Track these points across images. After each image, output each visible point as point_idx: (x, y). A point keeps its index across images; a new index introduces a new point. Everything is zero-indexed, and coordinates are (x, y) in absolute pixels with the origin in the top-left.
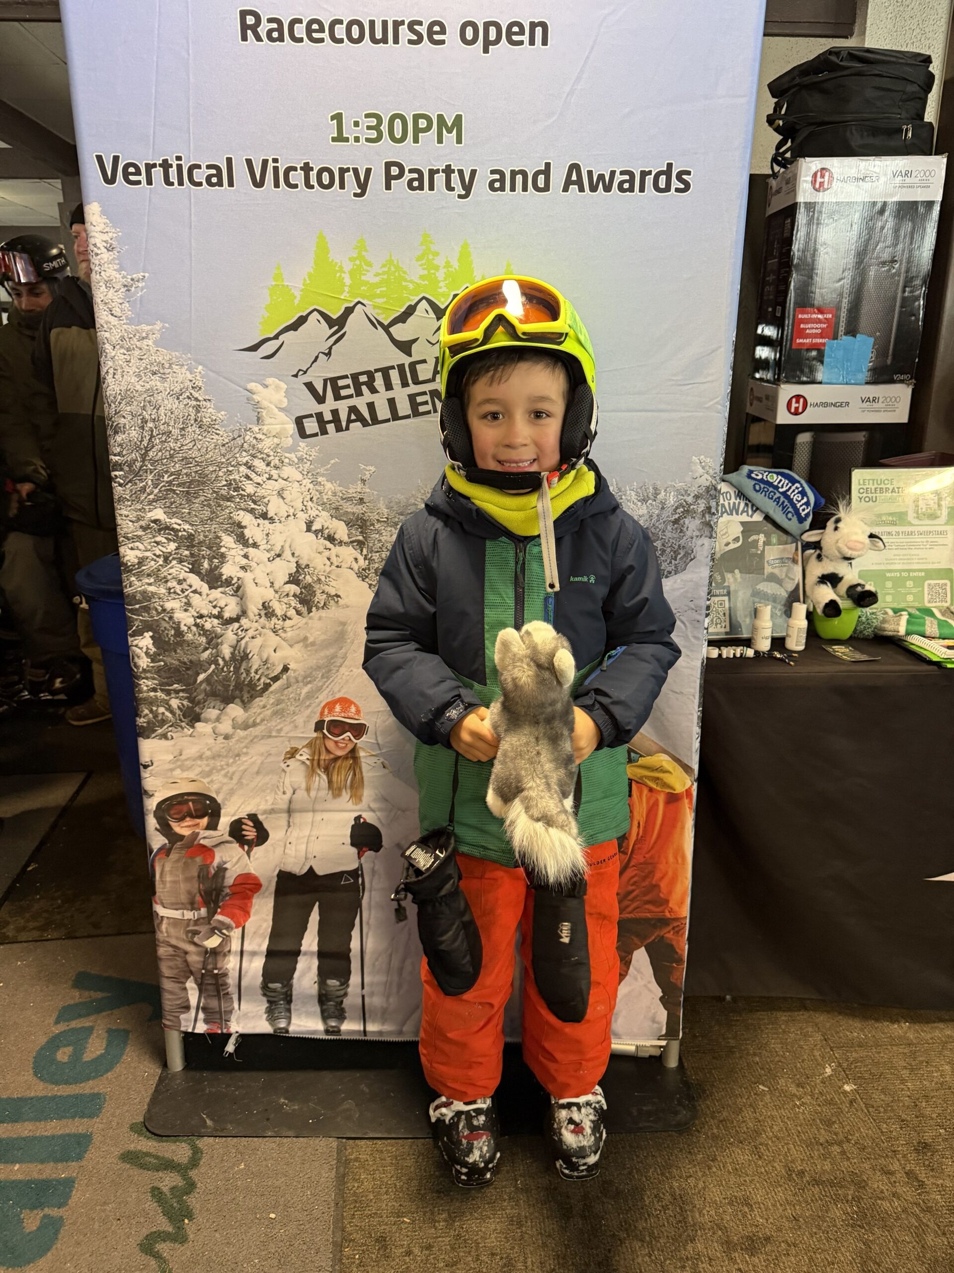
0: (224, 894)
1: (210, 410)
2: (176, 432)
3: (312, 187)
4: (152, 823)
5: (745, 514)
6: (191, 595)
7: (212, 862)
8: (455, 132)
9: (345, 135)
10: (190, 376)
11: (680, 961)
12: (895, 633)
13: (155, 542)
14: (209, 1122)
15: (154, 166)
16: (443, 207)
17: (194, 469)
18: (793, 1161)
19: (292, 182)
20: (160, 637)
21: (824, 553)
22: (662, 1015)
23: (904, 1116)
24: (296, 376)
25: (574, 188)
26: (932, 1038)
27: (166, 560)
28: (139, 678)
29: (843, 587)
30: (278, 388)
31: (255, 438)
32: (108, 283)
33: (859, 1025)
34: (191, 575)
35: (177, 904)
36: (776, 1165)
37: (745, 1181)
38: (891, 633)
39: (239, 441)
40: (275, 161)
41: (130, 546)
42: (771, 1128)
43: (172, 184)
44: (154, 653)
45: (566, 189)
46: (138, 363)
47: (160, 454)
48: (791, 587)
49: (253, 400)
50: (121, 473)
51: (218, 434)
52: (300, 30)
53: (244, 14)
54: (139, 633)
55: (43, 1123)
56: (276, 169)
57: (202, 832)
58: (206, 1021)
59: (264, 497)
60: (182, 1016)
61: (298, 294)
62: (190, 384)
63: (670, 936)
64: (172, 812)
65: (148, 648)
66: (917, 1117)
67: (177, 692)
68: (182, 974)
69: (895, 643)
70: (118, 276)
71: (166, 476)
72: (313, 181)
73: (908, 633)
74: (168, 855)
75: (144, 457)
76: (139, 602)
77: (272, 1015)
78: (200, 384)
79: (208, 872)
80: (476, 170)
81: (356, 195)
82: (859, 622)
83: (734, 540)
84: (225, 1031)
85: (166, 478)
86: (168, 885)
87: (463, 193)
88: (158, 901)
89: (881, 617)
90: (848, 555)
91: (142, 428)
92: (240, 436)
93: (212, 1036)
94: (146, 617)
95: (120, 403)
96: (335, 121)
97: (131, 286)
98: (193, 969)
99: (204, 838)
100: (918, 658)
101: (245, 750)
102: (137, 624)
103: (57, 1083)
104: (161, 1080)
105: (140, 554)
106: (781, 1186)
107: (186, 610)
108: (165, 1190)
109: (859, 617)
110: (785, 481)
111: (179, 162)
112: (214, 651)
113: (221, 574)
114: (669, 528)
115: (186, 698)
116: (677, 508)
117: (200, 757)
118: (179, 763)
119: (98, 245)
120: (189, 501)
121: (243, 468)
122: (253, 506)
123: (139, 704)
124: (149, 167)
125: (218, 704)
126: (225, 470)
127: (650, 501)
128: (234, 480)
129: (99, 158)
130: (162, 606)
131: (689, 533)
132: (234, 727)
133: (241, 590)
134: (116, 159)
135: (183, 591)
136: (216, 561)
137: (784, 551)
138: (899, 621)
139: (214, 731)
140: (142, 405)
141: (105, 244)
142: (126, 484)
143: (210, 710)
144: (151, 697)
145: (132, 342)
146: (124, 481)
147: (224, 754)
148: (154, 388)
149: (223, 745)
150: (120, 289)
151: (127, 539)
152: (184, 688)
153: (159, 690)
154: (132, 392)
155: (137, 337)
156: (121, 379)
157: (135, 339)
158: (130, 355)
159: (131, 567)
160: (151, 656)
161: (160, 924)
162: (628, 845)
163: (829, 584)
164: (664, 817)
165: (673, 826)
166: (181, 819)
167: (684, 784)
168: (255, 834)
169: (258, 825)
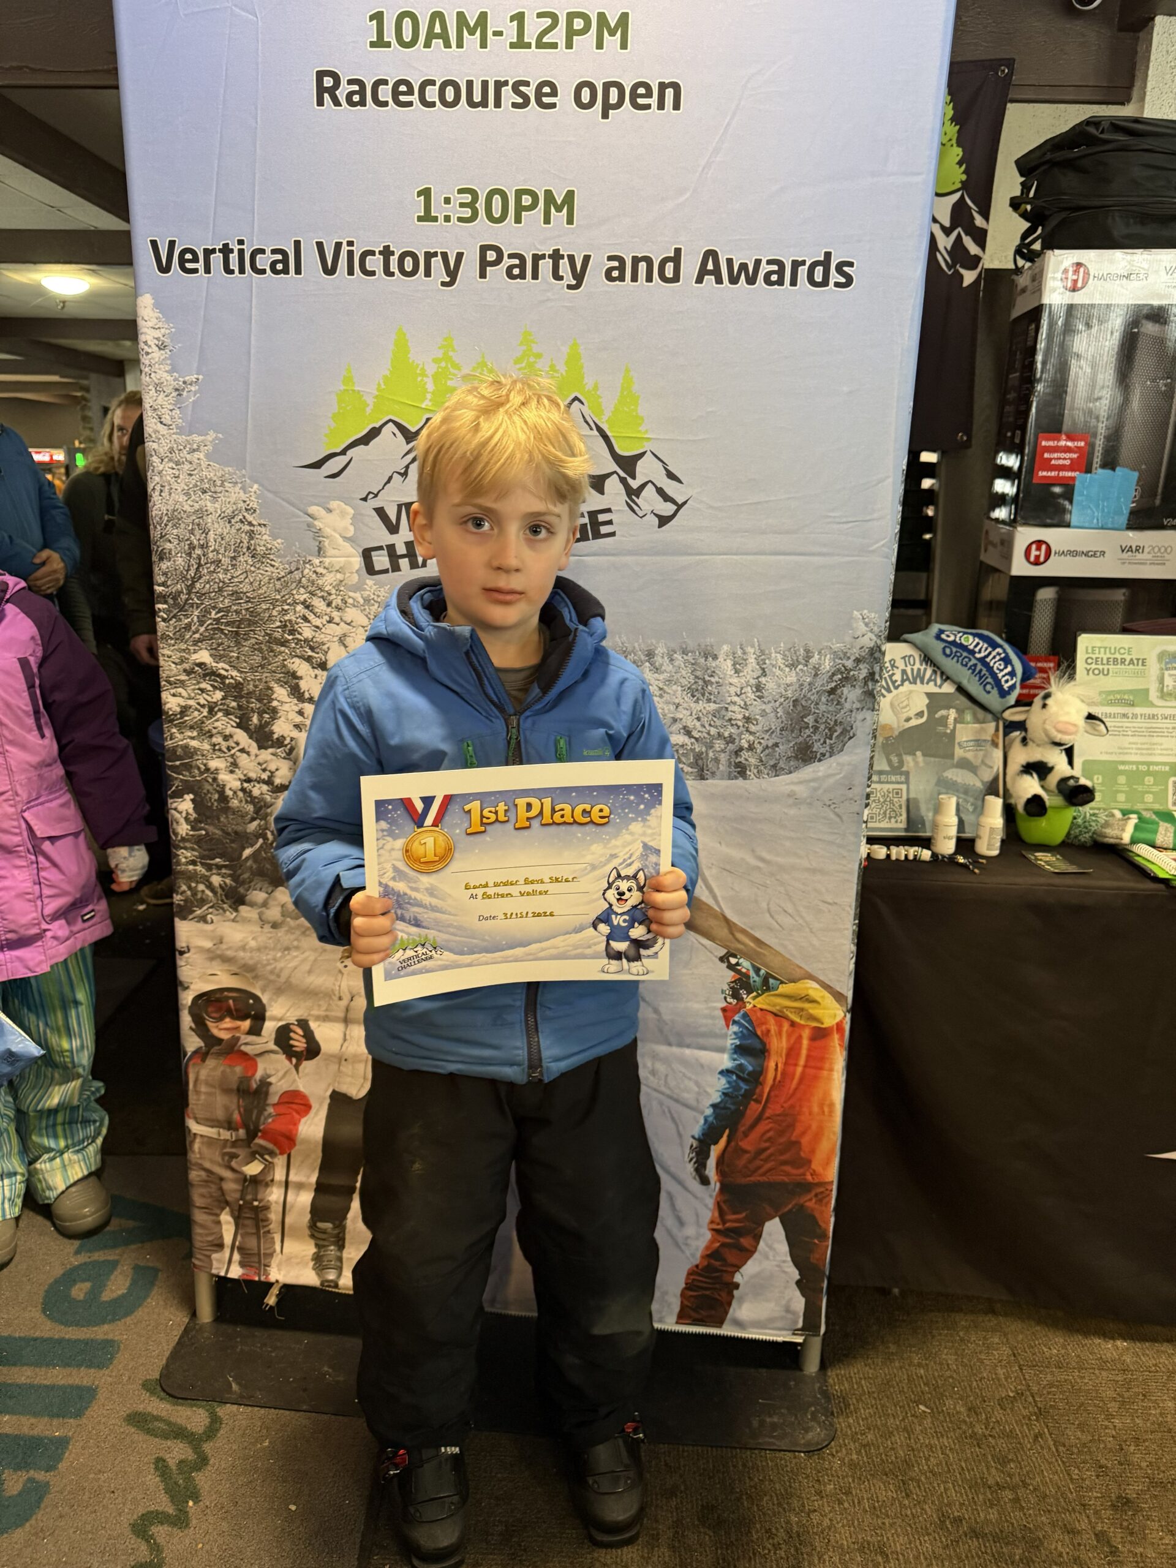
0: (266, 1113)
1: (265, 537)
2: (226, 561)
3: (392, 274)
4: (186, 1020)
5: (932, 683)
6: (238, 754)
7: (254, 1075)
8: (565, 210)
9: (433, 214)
10: (243, 496)
11: (823, 1236)
12: (1117, 841)
13: (199, 689)
14: (234, 1386)
15: (213, 251)
16: (548, 300)
17: (245, 606)
18: (949, 1505)
19: (368, 268)
20: (202, 801)
21: (1030, 735)
22: (799, 1303)
23: (1103, 1462)
25: (710, 279)
26: (1155, 1365)
27: (211, 711)
28: (179, 847)
29: (1053, 779)
30: (343, 513)
31: (315, 572)
32: (158, 386)
33: (1062, 1340)
34: (238, 730)
35: (212, 1120)
36: (926, 1507)
37: (884, 1523)
38: (1112, 841)
39: (297, 575)
40: (351, 243)
41: (172, 691)
42: (927, 1460)
43: (232, 272)
44: (195, 819)
45: (699, 280)
46: (187, 479)
47: (208, 586)
48: (988, 776)
49: (314, 526)
50: (165, 606)
51: (273, 566)
52: (385, 92)
53: (321, 75)
54: (179, 794)
55: (43, 1369)
56: (350, 254)
57: (243, 1037)
58: (242, 1264)
59: (324, 644)
60: (215, 1256)
62: (244, 506)
63: (811, 1204)
64: (210, 1009)
65: (188, 814)
66: (1120, 1464)
67: (219, 867)
68: (216, 1203)
69: (1117, 854)
70: (169, 378)
71: (214, 612)
72: (394, 267)
73: (1134, 841)
74: (203, 1060)
75: (190, 588)
76: (180, 758)
77: (319, 1263)
78: (255, 506)
79: (249, 1086)
80: (589, 256)
81: (443, 284)
82: (1073, 825)
83: (917, 714)
84: (263, 1278)
86: (203, 1097)
87: (574, 282)
88: (191, 1115)
89: (1102, 818)
90: (1057, 740)
91: (189, 554)
92: (298, 569)
93: (249, 1283)
94: (185, 776)
95: (166, 525)
96: (422, 198)
97: (183, 390)
98: (228, 1198)
99: (246, 1044)
100: (1143, 873)
101: (295, 943)
102: (177, 783)
103: (66, 1324)
104: (186, 1331)
105: (182, 702)
106: (929, 1534)
107: (232, 772)
108: (172, 1463)
109: (1075, 818)
110: (983, 645)
111: (241, 247)
112: (263, 822)
113: (272, 733)
114: (824, 699)
115: (230, 875)
116: (833, 674)
117: (243, 948)
118: (219, 952)
119: (149, 343)
120: (238, 644)
121: (299, 608)
122: (310, 653)
123: (176, 879)
124: (208, 253)
125: (266, 885)
126: (280, 608)
127: (800, 667)
128: (290, 621)
129: (154, 243)
130: (205, 765)
131: (847, 706)
132: (283, 915)
133: (294, 753)
134: (172, 244)
135: (229, 749)
136: (267, 716)
137: (982, 729)
138: (1125, 825)
139: (260, 918)
140: (190, 528)
141: (156, 342)
142: (170, 619)
143: (255, 892)
144: (190, 871)
145: (182, 455)
146: (168, 615)
147: (271, 946)
148: (205, 509)
149: (270, 935)
150: (171, 393)
151: (169, 683)
152: (227, 863)
153: (199, 864)
154: (180, 513)
155: (187, 449)
156: (168, 498)
157: (185, 452)
158: (179, 469)
159: (173, 717)
160: (191, 822)
161: (192, 1142)
162: (762, 1092)
163: (1035, 775)
164: (808, 1057)
165: (821, 1068)
166: (221, 1019)
167: (834, 1016)
168: (305, 1045)
169: (309, 1035)
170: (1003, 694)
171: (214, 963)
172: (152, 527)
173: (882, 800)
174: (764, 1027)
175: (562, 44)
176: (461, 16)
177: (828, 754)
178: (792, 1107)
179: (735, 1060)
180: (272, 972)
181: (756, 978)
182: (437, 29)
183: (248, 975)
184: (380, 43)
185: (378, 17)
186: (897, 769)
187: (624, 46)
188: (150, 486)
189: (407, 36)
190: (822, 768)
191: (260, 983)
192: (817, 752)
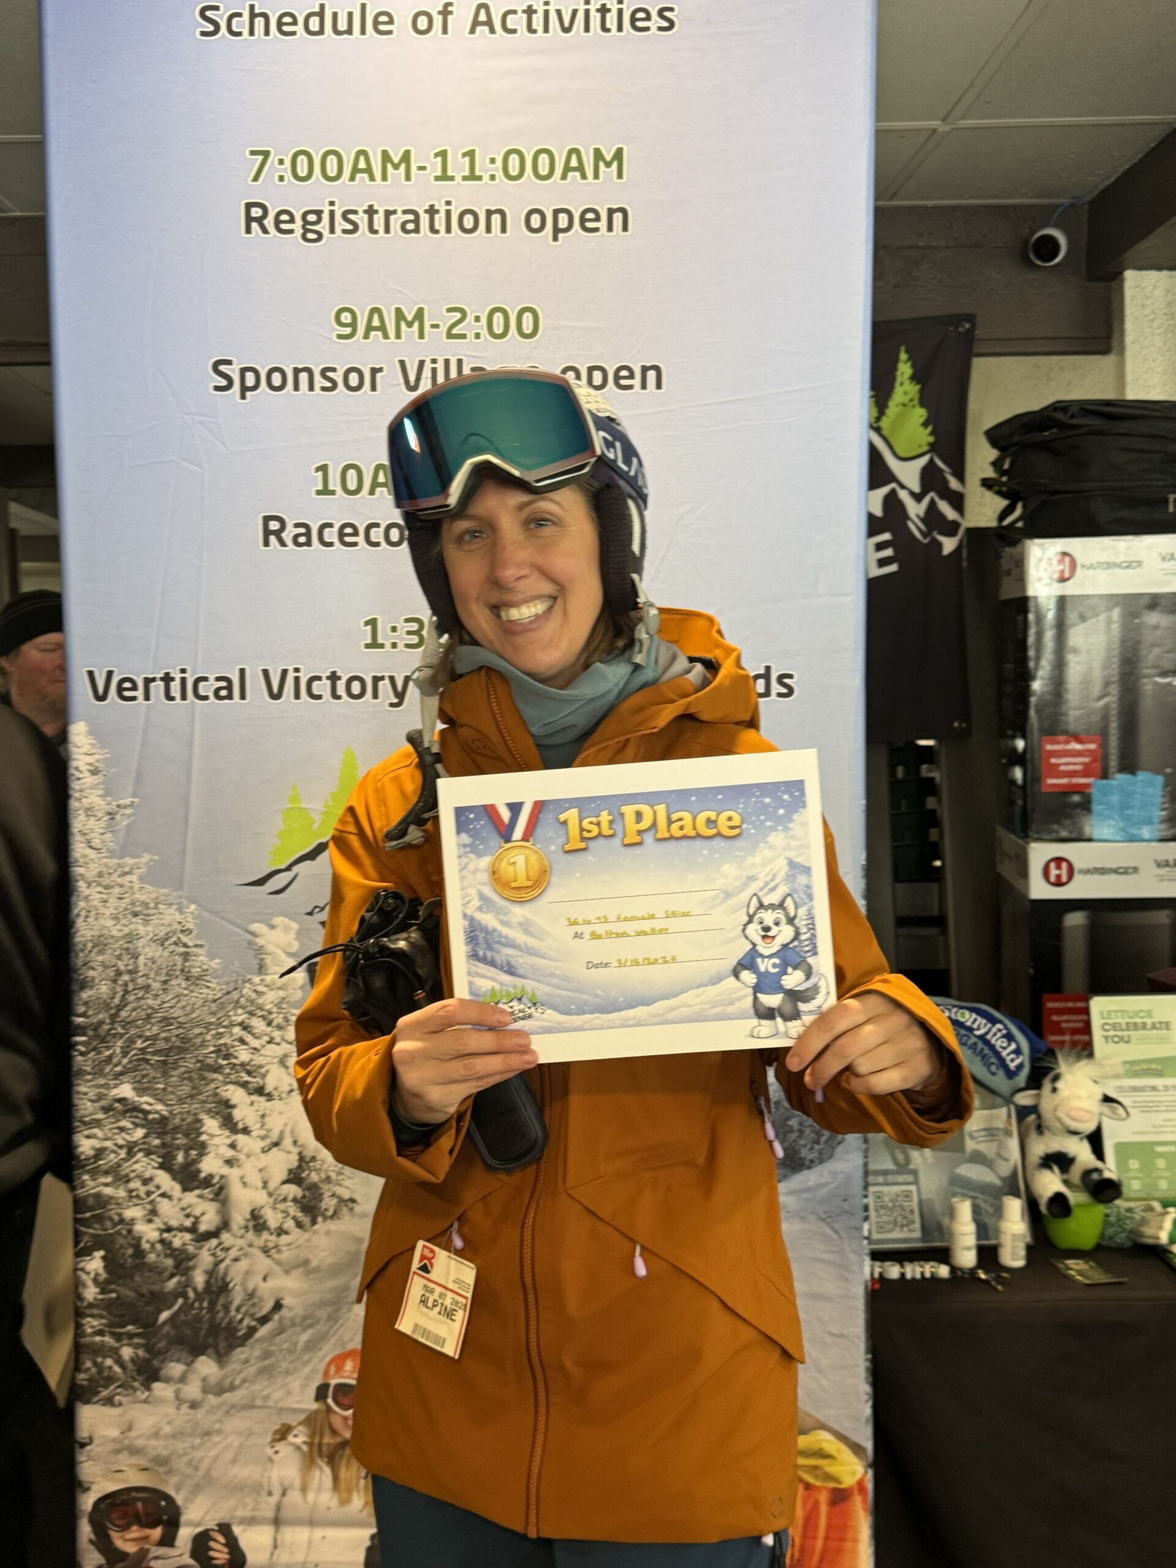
1: (201, 958)
3: (339, 697)
4: (85, 1530)
6: (159, 1199)
9: (380, 642)
10: (178, 917)
12: (1157, 1241)
15: (154, 680)
17: (175, 1032)
19: (315, 693)
20: (114, 1258)
21: (1044, 1123)
24: (310, 914)
27: (130, 1151)
29: (1076, 1173)
30: (287, 929)
31: (255, 991)
32: (89, 811)
34: (160, 1172)
38: (1150, 1241)
39: (235, 995)
40: (297, 670)
41: (86, 1133)
43: (173, 699)
44: (105, 1280)
46: (117, 903)
47: (134, 1014)
48: (1005, 1170)
49: (256, 944)
50: (83, 1039)
51: (208, 987)
52: (331, 535)
53: (267, 519)
54: (88, 1251)
56: (297, 679)
57: (152, 1549)
59: (262, 1067)
61: (317, 817)
62: (179, 927)
64: (114, 1515)
65: (97, 1274)
67: (131, 1336)
70: (101, 802)
71: (139, 1042)
72: (341, 691)
75: (113, 1017)
76: (91, 1209)
78: (190, 926)
81: (392, 705)
82: (1105, 1224)
85: (139, 1044)
89: (1138, 1212)
90: (1073, 1128)
91: (115, 981)
92: (236, 989)
94: (97, 1229)
95: (90, 952)
96: (369, 627)
97: (116, 813)
101: (217, 1426)
102: (86, 1239)
105: (95, 1143)
107: (150, 1221)
109: (1107, 1216)
110: (981, 1021)
111: (183, 675)
112: (183, 1278)
113: (199, 1171)
115: (142, 1346)
117: (156, 1435)
118: (127, 1442)
119: (82, 768)
120: (165, 1074)
121: (237, 1030)
122: (247, 1078)
124: (148, 681)
125: (185, 1355)
126: (213, 1032)
128: (225, 1045)
129: (91, 674)
130: (120, 1215)
132: (205, 1390)
133: (224, 1192)
134: (110, 674)
135: (148, 1194)
136: (194, 1152)
137: (991, 1118)
138: (1162, 1222)
139: (177, 1397)
140: (117, 953)
141: (89, 767)
142: (89, 1052)
143: (172, 1364)
144: (96, 1344)
145: (112, 879)
146: (87, 1048)
147: (189, 1430)
148: (136, 932)
149: (188, 1417)
150: (102, 818)
151: (85, 1123)
152: (140, 1330)
153: (107, 1334)
154: (106, 938)
155: (118, 873)
156: (94, 923)
157: (115, 875)
158: (107, 894)
159: (85, 1162)
160: (102, 1283)
163: (1056, 1169)
164: (829, 1526)
165: (842, 1540)
166: (125, 1528)
167: (854, 1473)
168: (227, 1557)
169: (232, 1543)
170: (1011, 1074)
171: (123, 1456)
173: (890, 1205)
177: (817, 1161)
180: (189, 1464)
182: (381, 477)
183: (162, 1470)
184: (326, 491)
185: (323, 469)
186: (903, 1168)
188: (75, 911)
189: (352, 484)
190: (812, 1177)
191: (174, 1479)
192: (805, 1158)
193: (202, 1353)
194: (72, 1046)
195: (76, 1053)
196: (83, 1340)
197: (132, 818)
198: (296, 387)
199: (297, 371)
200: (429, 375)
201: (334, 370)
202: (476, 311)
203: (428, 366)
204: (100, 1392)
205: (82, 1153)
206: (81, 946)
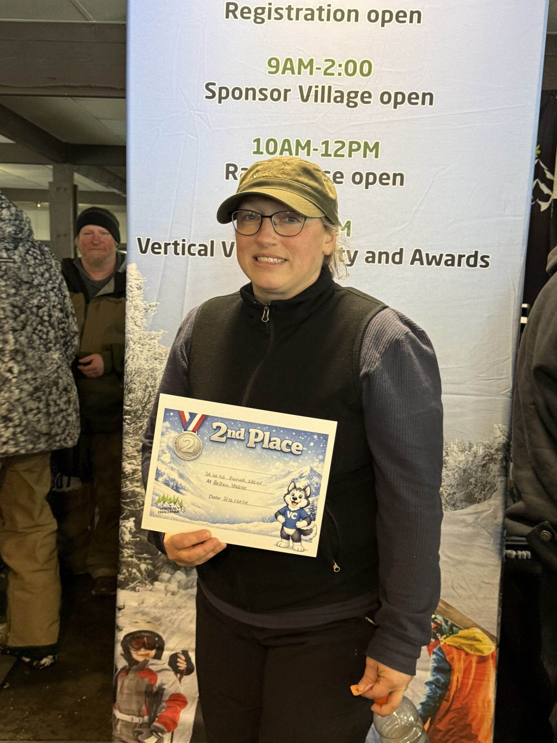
0: (161, 706)
7: (155, 683)
8: (347, 229)
15: (169, 244)
20: (139, 522)
25: (417, 263)
28: (123, 548)
32: (136, 307)
35: (129, 710)
41: (129, 461)
43: (178, 254)
44: (135, 531)
45: (412, 263)
46: (147, 353)
50: (129, 417)
53: (228, 166)
54: (127, 518)
57: (150, 660)
64: (133, 643)
65: (131, 529)
67: (145, 559)
70: (142, 303)
74: (127, 674)
75: (144, 408)
76: (129, 498)
79: (152, 690)
80: (357, 251)
86: (125, 696)
87: (350, 263)
88: (117, 707)
91: (145, 391)
94: (131, 508)
95: (134, 376)
97: (149, 309)
99: (152, 664)
102: (126, 511)
105: (132, 467)
111: (184, 243)
114: (480, 470)
115: (150, 564)
116: (485, 457)
117: (155, 606)
118: (141, 609)
119: (133, 286)
123: (121, 566)
124: (166, 245)
125: (170, 570)
127: (467, 452)
129: (139, 240)
131: (492, 474)
132: (179, 587)
134: (148, 240)
139: (166, 589)
140: (146, 377)
141: (137, 286)
142: (132, 424)
143: (164, 574)
144: (129, 562)
145: (145, 341)
146: (131, 421)
147: (171, 606)
148: (155, 368)
149: (170, 599)
150: (142, 311)
151: (128, 457)
152: (150, 557)
153: (134, 557)
154: (142, 370)
155: (149, 338)
156: (136, 362)
157: (147, 339)
158: (143, 348)
159: (127, 475)
160: (132, 533)
161: (116, 724)
162: (450, 695)
164: (476, 673)
165: (483, 680)
166: (138, 649)
167: (490, 649)
168: (186, 666)
169: (188, 660)
171: (139, 616)
172: (125, 377)
174: (450, 656)
175: (347, 155)
176: (298, 142)
177: (483, 500)
178: (467, 704)
179: (434, 676)
180: (170, 621)
181: (446, 627)
182: (286, 147)
183: (157, 623)
184: (258, 152)
185: (258, 141)
187: (377, 156)
190: (480, 507)
191: (163, 628)
192: (476, 498)
193: (179, 570)
194: (122, 420)
195: (126, 424)
196: (123, 559)
197: (156, 312)
198: (247, 98)
199: (247, 90)
200: (314, 94)
201: (266, 90)
202: (339, 61)
203: (313, 89)
204: (129, 585)
205: (127, 471)
206: (130, 372)
